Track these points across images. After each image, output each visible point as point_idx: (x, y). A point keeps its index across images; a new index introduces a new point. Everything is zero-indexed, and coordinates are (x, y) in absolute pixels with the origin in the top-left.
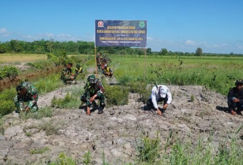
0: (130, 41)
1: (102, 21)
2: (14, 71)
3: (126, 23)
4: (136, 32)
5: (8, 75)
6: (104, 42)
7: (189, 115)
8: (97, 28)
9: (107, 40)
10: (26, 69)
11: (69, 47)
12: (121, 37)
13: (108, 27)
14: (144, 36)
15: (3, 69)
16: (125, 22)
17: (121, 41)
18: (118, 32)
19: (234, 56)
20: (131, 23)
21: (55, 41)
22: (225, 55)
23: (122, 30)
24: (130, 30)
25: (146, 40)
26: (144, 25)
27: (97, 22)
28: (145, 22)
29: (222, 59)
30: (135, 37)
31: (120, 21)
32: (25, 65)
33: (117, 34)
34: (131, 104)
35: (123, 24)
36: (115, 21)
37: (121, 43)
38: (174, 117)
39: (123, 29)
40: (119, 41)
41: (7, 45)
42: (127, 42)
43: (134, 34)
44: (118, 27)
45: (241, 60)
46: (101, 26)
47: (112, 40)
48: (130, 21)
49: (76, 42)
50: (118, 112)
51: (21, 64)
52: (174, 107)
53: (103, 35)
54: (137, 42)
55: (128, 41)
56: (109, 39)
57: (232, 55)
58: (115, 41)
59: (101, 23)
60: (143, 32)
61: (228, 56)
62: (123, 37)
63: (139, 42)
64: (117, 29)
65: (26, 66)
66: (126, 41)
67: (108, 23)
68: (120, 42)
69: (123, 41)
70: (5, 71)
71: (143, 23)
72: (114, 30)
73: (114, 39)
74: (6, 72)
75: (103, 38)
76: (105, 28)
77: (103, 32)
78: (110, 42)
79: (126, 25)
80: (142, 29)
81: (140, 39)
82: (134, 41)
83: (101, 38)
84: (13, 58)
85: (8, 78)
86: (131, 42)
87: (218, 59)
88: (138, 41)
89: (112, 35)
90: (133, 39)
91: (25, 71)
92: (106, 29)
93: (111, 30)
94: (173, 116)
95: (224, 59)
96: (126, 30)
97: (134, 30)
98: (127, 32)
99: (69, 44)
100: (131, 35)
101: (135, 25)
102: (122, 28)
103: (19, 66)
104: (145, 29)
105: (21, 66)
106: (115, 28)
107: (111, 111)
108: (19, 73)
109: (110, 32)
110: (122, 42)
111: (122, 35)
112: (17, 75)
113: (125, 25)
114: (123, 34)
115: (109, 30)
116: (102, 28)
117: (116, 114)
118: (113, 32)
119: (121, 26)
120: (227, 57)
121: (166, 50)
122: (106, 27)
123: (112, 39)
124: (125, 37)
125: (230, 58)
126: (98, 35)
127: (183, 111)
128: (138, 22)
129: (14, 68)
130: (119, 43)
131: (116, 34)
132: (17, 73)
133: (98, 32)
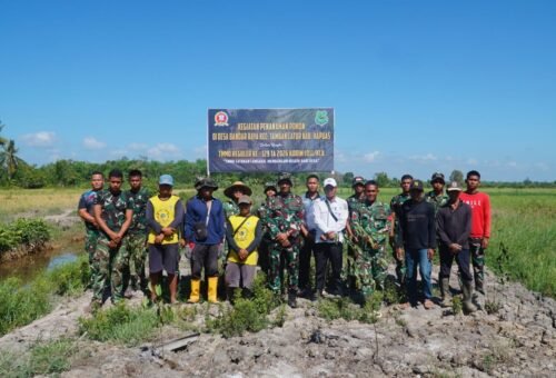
0: (294, 158)
1: (225, 111)
2: (41, 230)
3: (283, 116)
4: (307, 136)
5: (26, 240)
6: (229, 161)
7: (452, 361)
8: (213, 129)
9: (238, 158)
10: (71, 224)
11: (180, 173)
12: (271, 148)
13: (240, 126)
14: (327, 146)
15: (14, 225)
16: (280, 114)
17: (270, 158)
18: (262, 136)
19: (533, 187)
20: (295, 116)
21: (149, 161)
22: (514, 185)
23: (272, 131)
24: (291, 131)
25: (332, 155)
26: (327, 120)
27: (212, 113)
28: (330, 112)
29: (509, 194)
30: (305, 149)
31: (268, 111)
32: (70, 215)
33: (262, 141)
34: (291, 323)
35: (276, 118)
36: (256, 111)
37: (272, 164)
38: (410, 371)
39: (276, 130)
40: (267, 158)
41: (48, 171)
42: (286, 161)
43: (302, 141)
44: (263, 126)
45: (549, 194)
46: (222, 124)
47: (248, 158)
48: (292, 111)
49: (195, 161)
50: (252, 354)
51: (64, 213)
52: (409, 334)
53: (227, 145)
54: (311, 161)
55: (288, 158)
56: (242, 154)
57: (527, 184)
58: (255, 158)
59: (221, 118)
60: (325, 136)
61: (521, 187)
62: (276, 149)
63: (316, 161)
64: (262, 131)
65: (72, 218)
66: (283, 158)
67: (240, 117)
68: (269, 161)
69: (276, 158)
70: (18, 229)
71: (324, 114)
72: (254, 131)
73: (255, 154)
74: (20, 232)
75: (227, 153)
76: (232, 128)
77: (226, 138)
78: (243, 161)
79: (283, 120)
80: (322, 130)
81: (317, 152)
82: (304, 157)
83: (223, 153)
84: (50, 199)
85: (24, 246)
86: (295, 161)
87: (500, 194)
88: (313, 158)
89: (250, 144)
90: (301, 153)
91: (68, 228)
92: (234, 131)
93: (247, 131)
94: (405, 366)
95: (513, 194)
96: (283, 131)
97: (302, 131)
98: (285, 136)
99: (179, 167)
100: (296, 145)
101: (304, 119)
102: (273, 127)
103: (56, 218)
104: (329, 128)
105: (62, 217)
106: (256, 127)
107: (232, 350)
108: (51, 234)
109: (244, 137)
110: (274, 161)
111: (273, 145)
112: (46, 240)
113: (280, 121)
114: (277, 142)
115: (242, 132)
116: (225, 127)
117: (247, 359)
118: (251, 137)
119: (271, 122)
120: (519, 190)
121: (386, 176)
122: (235, 125)
123: (249, 153)
124: (281, 148)
125: (524, 190)
126: (214, 146)
127: (435, 346)
128: (313, 111)
129: (41, 224)
130: (267, 164)
131: (260, 141)
132: (47, 233)
133: (214, 138)
